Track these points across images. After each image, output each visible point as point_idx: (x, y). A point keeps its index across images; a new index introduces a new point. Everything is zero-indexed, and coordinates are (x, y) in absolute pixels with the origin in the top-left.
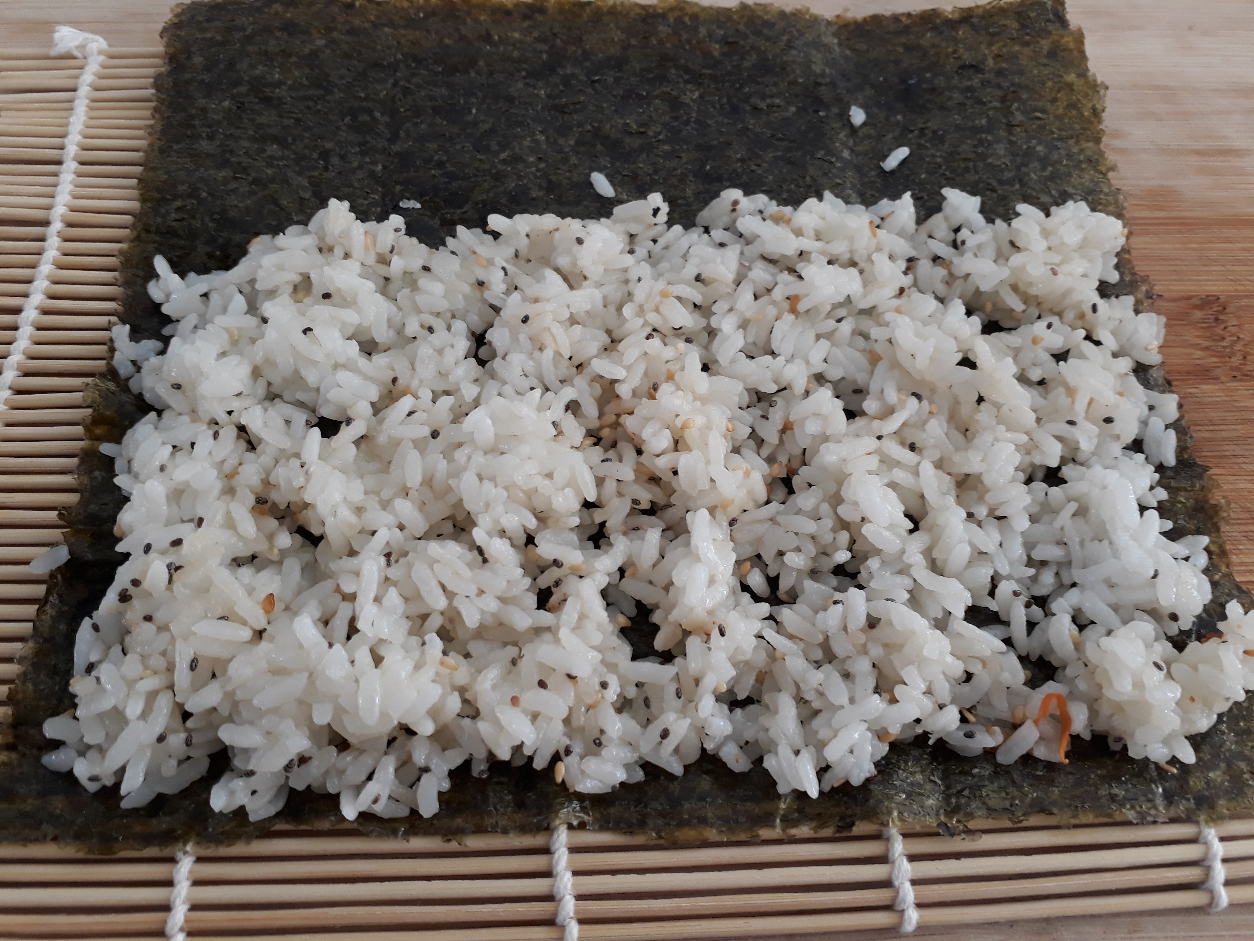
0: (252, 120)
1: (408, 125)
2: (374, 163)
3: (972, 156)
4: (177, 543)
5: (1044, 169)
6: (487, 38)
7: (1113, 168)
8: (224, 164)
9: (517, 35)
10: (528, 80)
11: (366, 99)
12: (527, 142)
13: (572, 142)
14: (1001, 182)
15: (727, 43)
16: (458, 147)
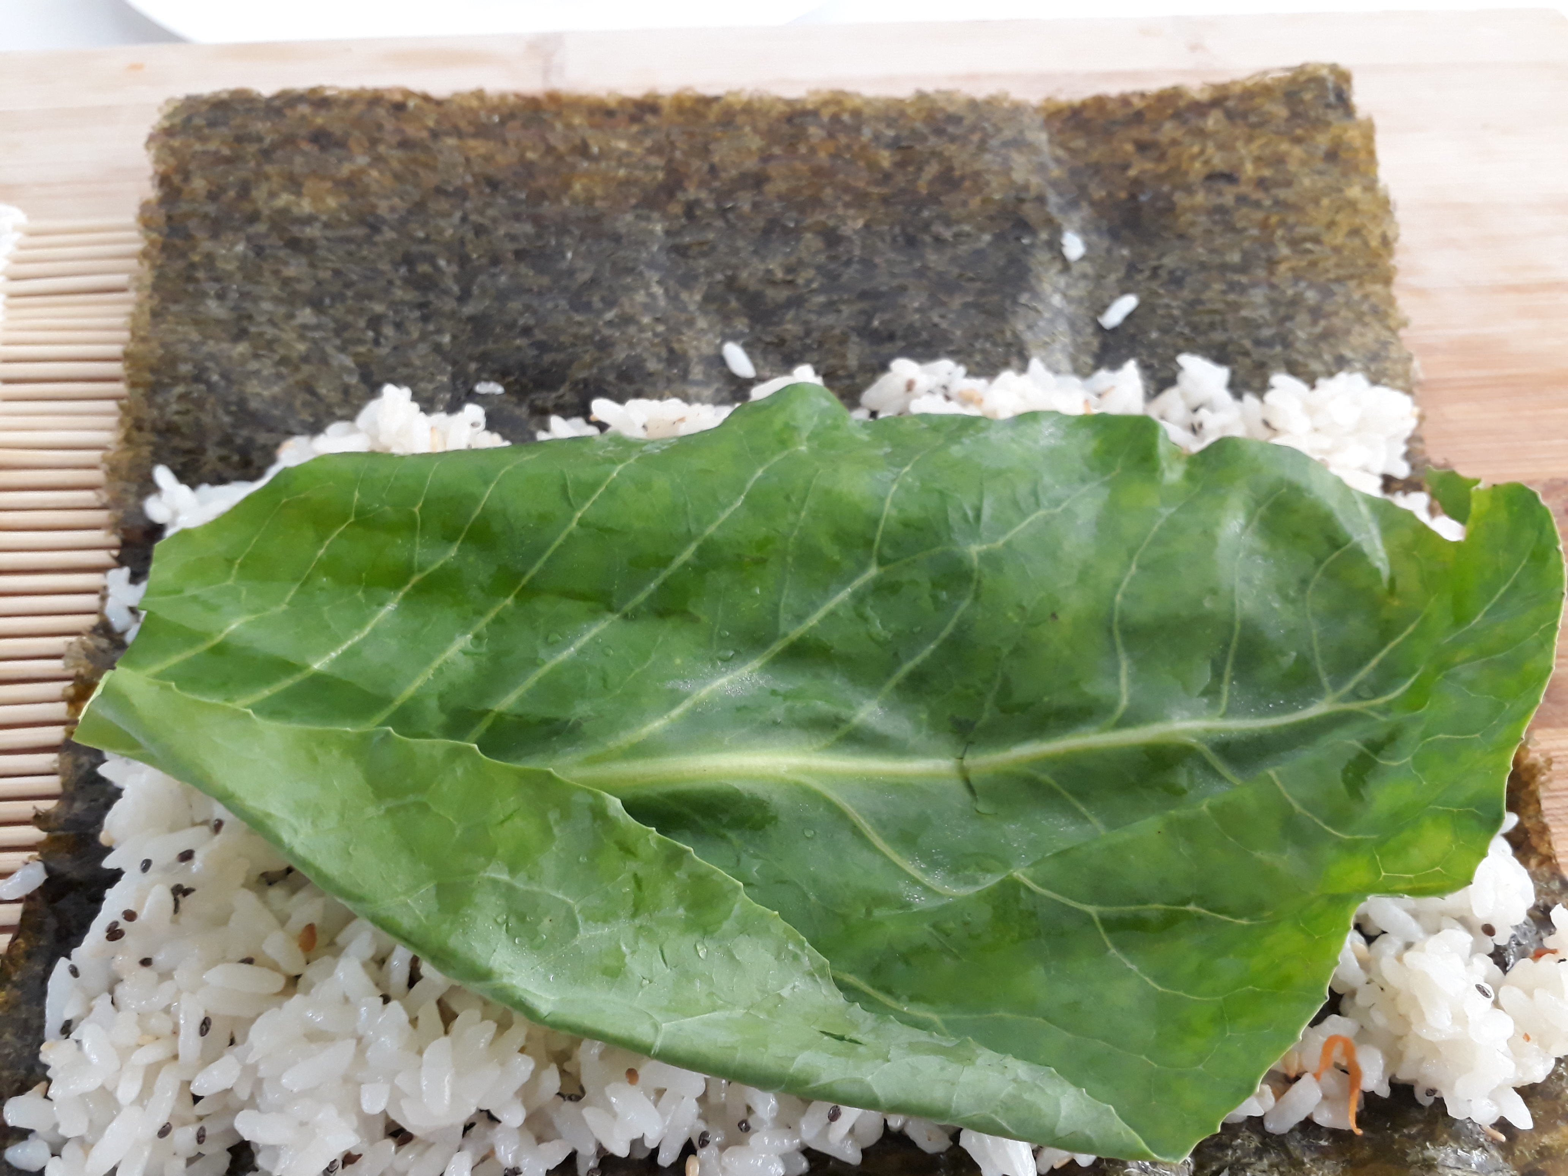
0: (276, 273)
1: (482, 278)
2: (439, 331)
3: (1220, 306)
4: (187, 856)
5: (1315, 322)
6: (583, 150)
7: (1404, 324)
8: (241, 335)
9: (623, 145)
10: (639, 211)
11: (427, 240)
12: (640, 297)
13: (698, 297)
14: (1258, 343)
15: (900, 148)
16: (550, 305)
